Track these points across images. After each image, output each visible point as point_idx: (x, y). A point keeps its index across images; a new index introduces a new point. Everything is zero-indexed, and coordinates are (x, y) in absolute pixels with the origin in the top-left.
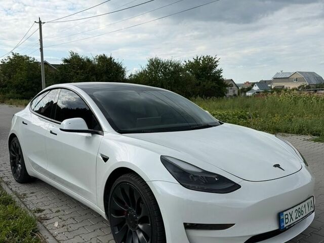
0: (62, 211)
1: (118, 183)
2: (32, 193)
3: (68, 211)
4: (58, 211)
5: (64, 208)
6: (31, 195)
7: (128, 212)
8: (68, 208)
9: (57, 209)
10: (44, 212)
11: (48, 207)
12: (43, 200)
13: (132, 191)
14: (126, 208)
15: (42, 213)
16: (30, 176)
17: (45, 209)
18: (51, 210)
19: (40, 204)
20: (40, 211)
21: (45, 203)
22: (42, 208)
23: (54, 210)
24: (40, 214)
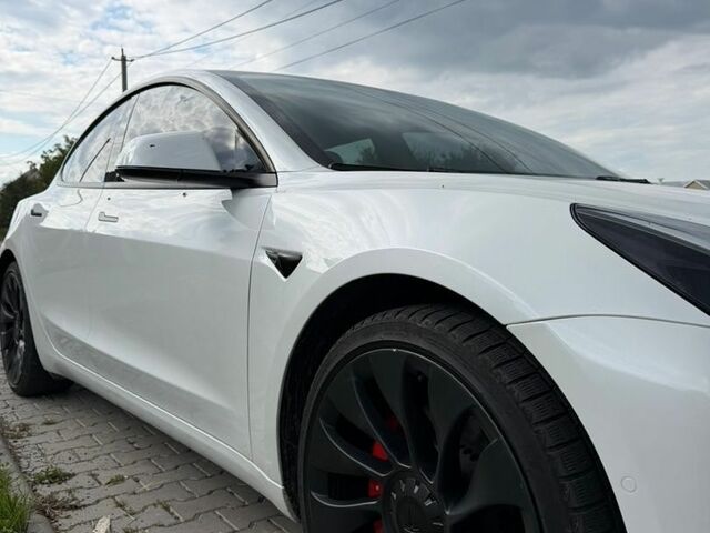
0: (131, 481)
1: (346, 352)
2: (48, 423)
3: (148, 480)
4: (119, 480)
5: (139, 469)
6: (45, 428)
7: (389, 486)
8: (153, 470)
9: (115, 473)
10: (71, 483)
11: (90, 466)
12: (77, 443)
13: (416, 384)
14: (384, 465)
15: (64, 486)
16: (47, 372)
17: (76, 471)
18: (93, 476)
19: (66, 455)
20: (57, 477)
21: (80, 452)
22: (67, 470)
23: (104, 477)
24: (55, 487)
